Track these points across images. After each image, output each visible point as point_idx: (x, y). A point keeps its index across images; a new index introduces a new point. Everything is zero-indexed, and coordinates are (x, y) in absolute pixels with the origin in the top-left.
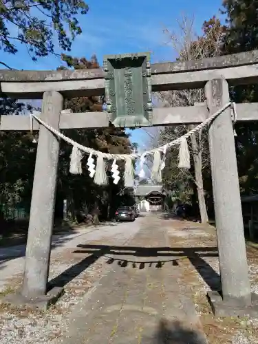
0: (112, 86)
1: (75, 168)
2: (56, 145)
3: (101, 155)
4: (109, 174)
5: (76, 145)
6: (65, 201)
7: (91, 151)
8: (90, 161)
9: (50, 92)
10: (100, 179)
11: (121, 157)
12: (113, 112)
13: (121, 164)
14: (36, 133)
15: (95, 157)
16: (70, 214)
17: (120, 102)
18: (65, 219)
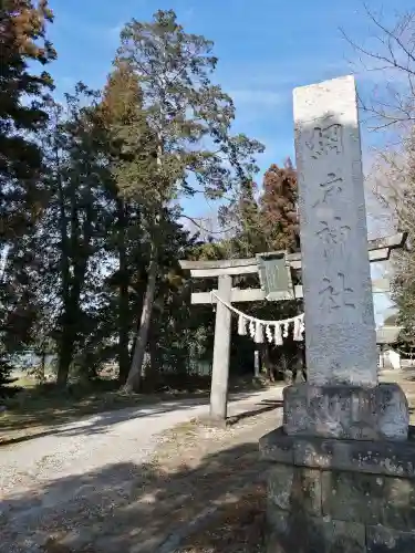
0: (263, 273)
1: (241, 331)
2: (229, 315)
3: (258, 321)
4: (265, 335)
5: (241, 314)
6: (256, 353)
7: (251, 318)
8: (251, 326)
9: (223, 276)
10: (258, 339)
11: (271, 323)
12: (266, 290)
13: (272, 328)
14: (215, 305)
15: (254, 323)
16: (265, 370)
17: (270, 284)
18: (257, 375)
